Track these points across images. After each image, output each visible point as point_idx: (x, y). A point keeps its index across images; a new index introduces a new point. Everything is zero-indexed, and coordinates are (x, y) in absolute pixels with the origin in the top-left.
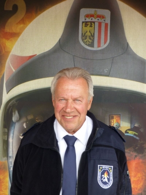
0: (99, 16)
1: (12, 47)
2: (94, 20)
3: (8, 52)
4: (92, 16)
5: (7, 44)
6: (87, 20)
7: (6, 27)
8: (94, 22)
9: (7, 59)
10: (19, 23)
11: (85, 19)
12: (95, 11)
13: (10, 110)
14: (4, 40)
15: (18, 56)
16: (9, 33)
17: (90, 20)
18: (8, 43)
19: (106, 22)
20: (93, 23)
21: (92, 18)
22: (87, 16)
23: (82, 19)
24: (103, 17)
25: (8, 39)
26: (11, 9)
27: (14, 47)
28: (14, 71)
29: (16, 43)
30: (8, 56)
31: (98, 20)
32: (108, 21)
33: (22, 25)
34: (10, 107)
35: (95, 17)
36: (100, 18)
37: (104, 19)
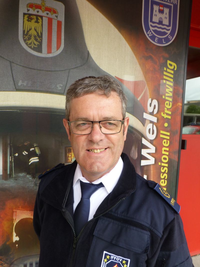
4: (38, 7)
6: (30, 12)
12: (43, 0)
22: (31, 6)
23: (23, 9)
31: (48, 14)
35: (43, 10)
36: (50, 12)
37: (56, 15)
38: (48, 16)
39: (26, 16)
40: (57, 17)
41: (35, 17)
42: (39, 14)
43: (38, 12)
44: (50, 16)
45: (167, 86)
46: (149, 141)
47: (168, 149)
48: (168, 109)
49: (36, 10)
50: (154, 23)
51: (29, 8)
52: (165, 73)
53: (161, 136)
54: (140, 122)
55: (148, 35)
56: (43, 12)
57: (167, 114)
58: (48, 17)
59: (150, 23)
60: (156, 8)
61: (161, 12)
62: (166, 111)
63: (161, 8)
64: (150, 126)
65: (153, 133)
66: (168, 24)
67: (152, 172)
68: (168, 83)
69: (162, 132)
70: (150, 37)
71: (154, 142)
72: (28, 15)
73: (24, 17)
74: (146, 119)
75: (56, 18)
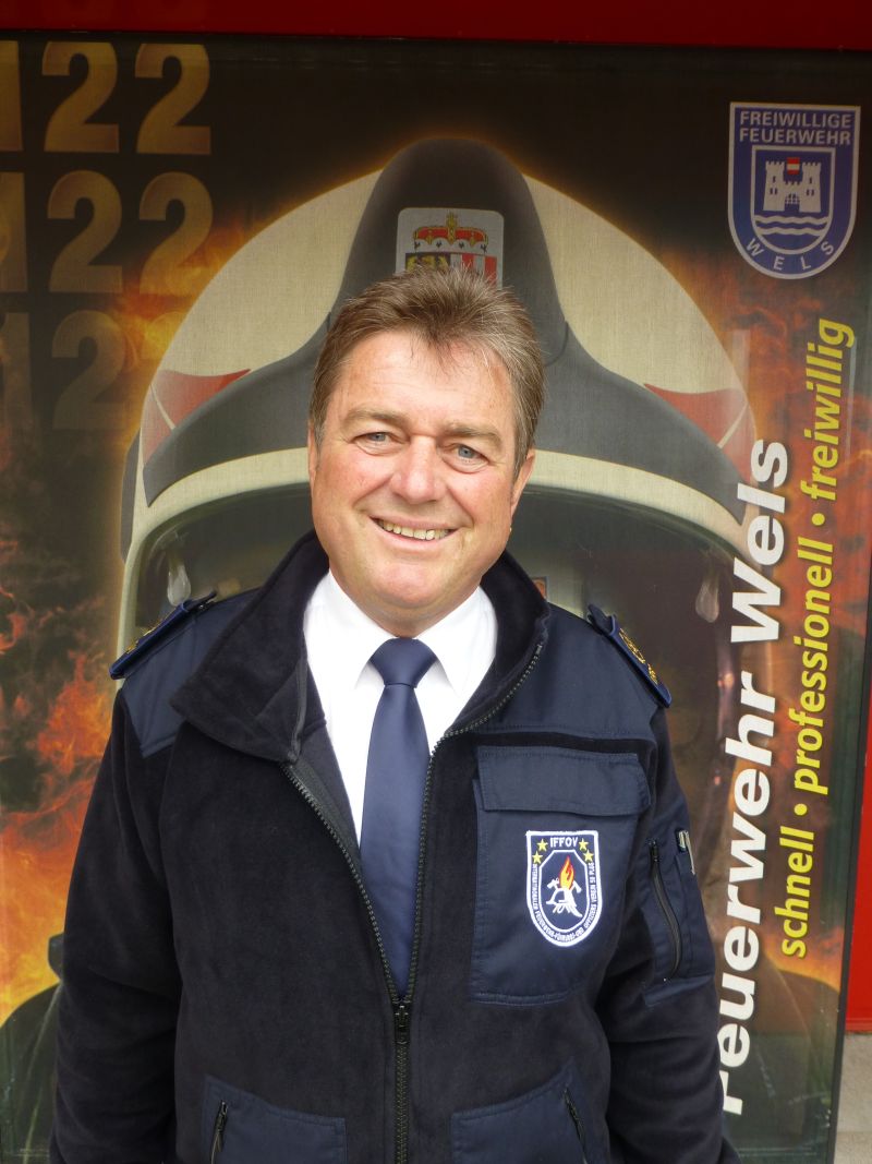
0: (463, 234)
1: (165, 346)
2: (446, 247)
3: (152, 364)
4: (440, 233)
5: (146, 335)
6: (420, 249)
7: (145, 278)
8: (447, 256)
9: (146, 385)
10: (190, 261)
11: (417, 246)
12: (451, 216)
13: (159, 564)
14: (138, 321)
15: (186, 377)
16: (156, 296)
17: (433, 248)
18: (150, 332)
19: (490, 252)
20: (443, 259)
21: (438, 240)
22: (423, 234)
23: (404, 245)
24: (479, 237)
25: (150, 317)
26: (161, 216)
27: (172, 345)
28: (172, 426)
29: (180, 330)
30: (150, 376)
31: (462, 246)
32: (497, 249)
33: (198, 271)
34: (158, 552)
35: (451, 237)
36: (468, 239)
37: (483, 243)
38: (463, 251)
39: (412, 260)
40: (484, 248)
41: (432, 258)
42: (442, 249)
43: (439, 245)
44: (468, 249)
45: (819, 398)
46: (759, 568)
47: (826, 596)
48: (824, 471)
49: (435, 242)
50: (768, 214)
51: (418, 241)
52: (810, 360)
53: (802, 554)
54: (725, 513)
55: (749, 253)
56: (451, 242)
57: (822, 486)
58: (463, 254)
59: (754, 218)
60: (774, 170)
61: (793, 177)
62: (818, 477)
63: (793, 167)
64: (761, 523)
65: (771, 546)
66: (818, 209)
67: (770, 664)
68: (821, 388)
69: (802, 541)
70: (755, 259)
71: (776, 573)
72: (416, 258)
73: (407, 262)
74: (745, 503)
75: (482, 252)
